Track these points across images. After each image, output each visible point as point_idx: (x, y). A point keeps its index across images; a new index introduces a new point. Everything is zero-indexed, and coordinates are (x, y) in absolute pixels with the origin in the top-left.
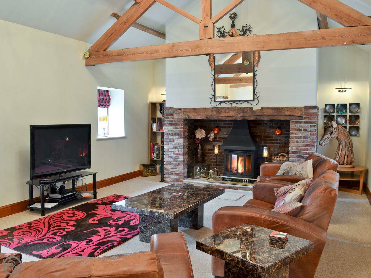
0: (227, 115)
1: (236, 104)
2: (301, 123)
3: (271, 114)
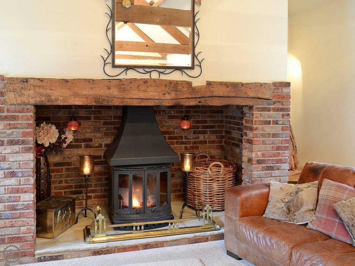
1: (160, 73)
2: (269, 111)
3: (225, 95)
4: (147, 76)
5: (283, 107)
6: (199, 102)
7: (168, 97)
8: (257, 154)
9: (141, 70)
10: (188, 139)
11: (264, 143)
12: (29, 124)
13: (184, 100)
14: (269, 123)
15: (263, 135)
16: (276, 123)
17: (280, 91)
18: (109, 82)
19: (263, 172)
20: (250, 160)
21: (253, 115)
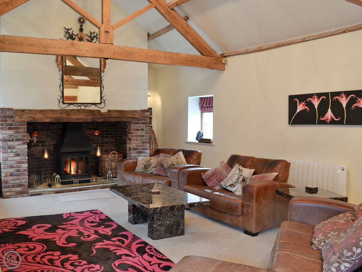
0: (77, 117)
1: (85, 106)
2: (139, 124)
3: (117, 116)
4: (79, 108)
5: (146, 122)
6: (104, 120)
7: (89, 118)
8: (133, 145)
9: (76, 105)
10: (98, 141)
11: (137, 140)
12: (25, 131)
13: (97, 119)
14: (139, 130)
15: (136, 136)
16: (142, 130)
17: (144, 114)
18: (62, 111)
19: (136, 154)
20: (130, 149)
21: (131, 126)
